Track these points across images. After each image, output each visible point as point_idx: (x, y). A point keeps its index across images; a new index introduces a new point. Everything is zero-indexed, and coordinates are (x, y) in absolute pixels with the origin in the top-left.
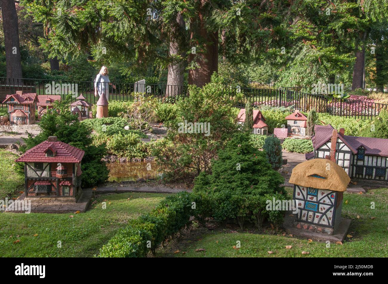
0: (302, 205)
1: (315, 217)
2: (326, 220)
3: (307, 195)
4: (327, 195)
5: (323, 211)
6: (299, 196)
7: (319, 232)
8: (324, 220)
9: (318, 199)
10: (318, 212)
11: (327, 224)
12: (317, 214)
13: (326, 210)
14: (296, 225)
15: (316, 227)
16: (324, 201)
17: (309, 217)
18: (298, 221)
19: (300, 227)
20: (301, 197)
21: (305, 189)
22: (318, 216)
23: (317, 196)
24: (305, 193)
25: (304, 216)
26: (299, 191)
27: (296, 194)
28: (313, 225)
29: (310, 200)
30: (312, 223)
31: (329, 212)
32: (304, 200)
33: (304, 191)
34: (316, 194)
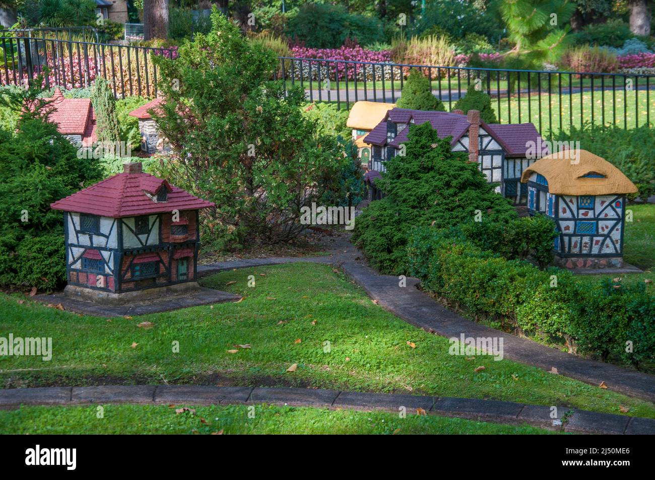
0: (571, 229)
1: (594, 245)
2: (611, 245)
3: (578, 209)
4: (610, 204)
5: (606, 232)
6: (565, 214)
7: (602, 267)
8: (607, 247)
9: (597, 214)
10: (598, 235)
11: (614, 251)
12: (595, 239)
13: (609, 229)
14: (565, 264)
15: (596, 261)
16: (606, 215)
17: (584, 246)
18: (566, 257)
19: (571, 266)
20: (568, 215)
21: (574, 200)
22: (597, 242)
23: (593, 209)
24: (574, 207)
25: (575, 246)
26: (565, 206)
27: (560, 210)
28: (590, 259)
29: (583, 217)
30: (589, 255)
31: (614, 232)
32: (574, 219)
33: (573, 203)
34: (591, 206)
